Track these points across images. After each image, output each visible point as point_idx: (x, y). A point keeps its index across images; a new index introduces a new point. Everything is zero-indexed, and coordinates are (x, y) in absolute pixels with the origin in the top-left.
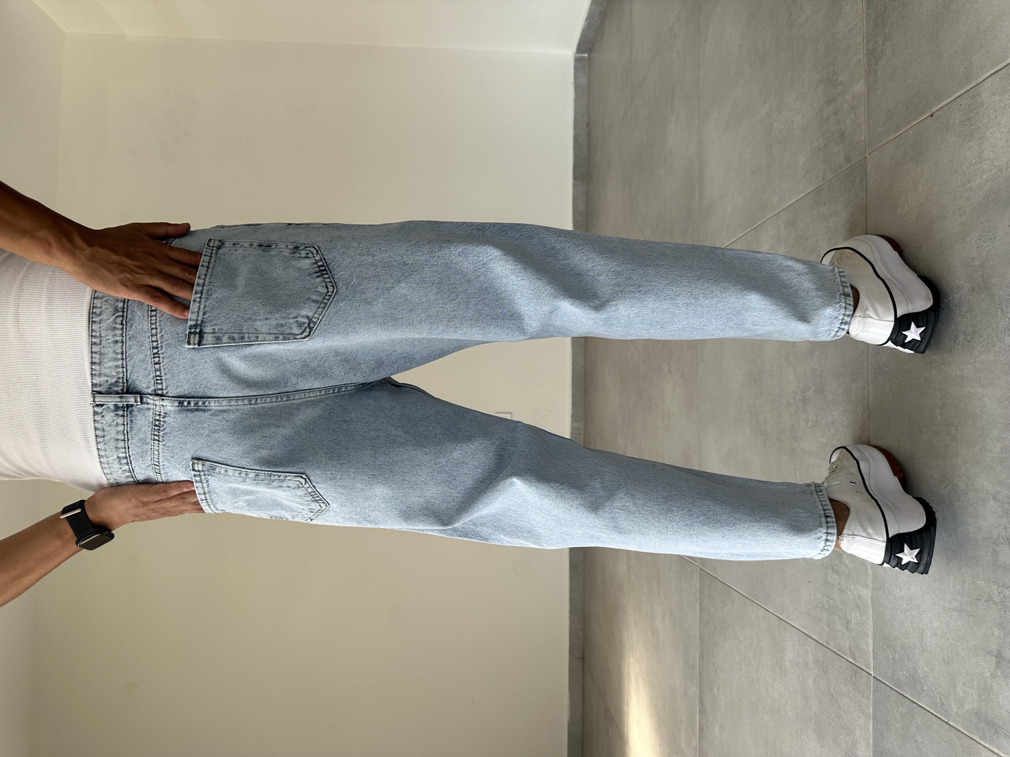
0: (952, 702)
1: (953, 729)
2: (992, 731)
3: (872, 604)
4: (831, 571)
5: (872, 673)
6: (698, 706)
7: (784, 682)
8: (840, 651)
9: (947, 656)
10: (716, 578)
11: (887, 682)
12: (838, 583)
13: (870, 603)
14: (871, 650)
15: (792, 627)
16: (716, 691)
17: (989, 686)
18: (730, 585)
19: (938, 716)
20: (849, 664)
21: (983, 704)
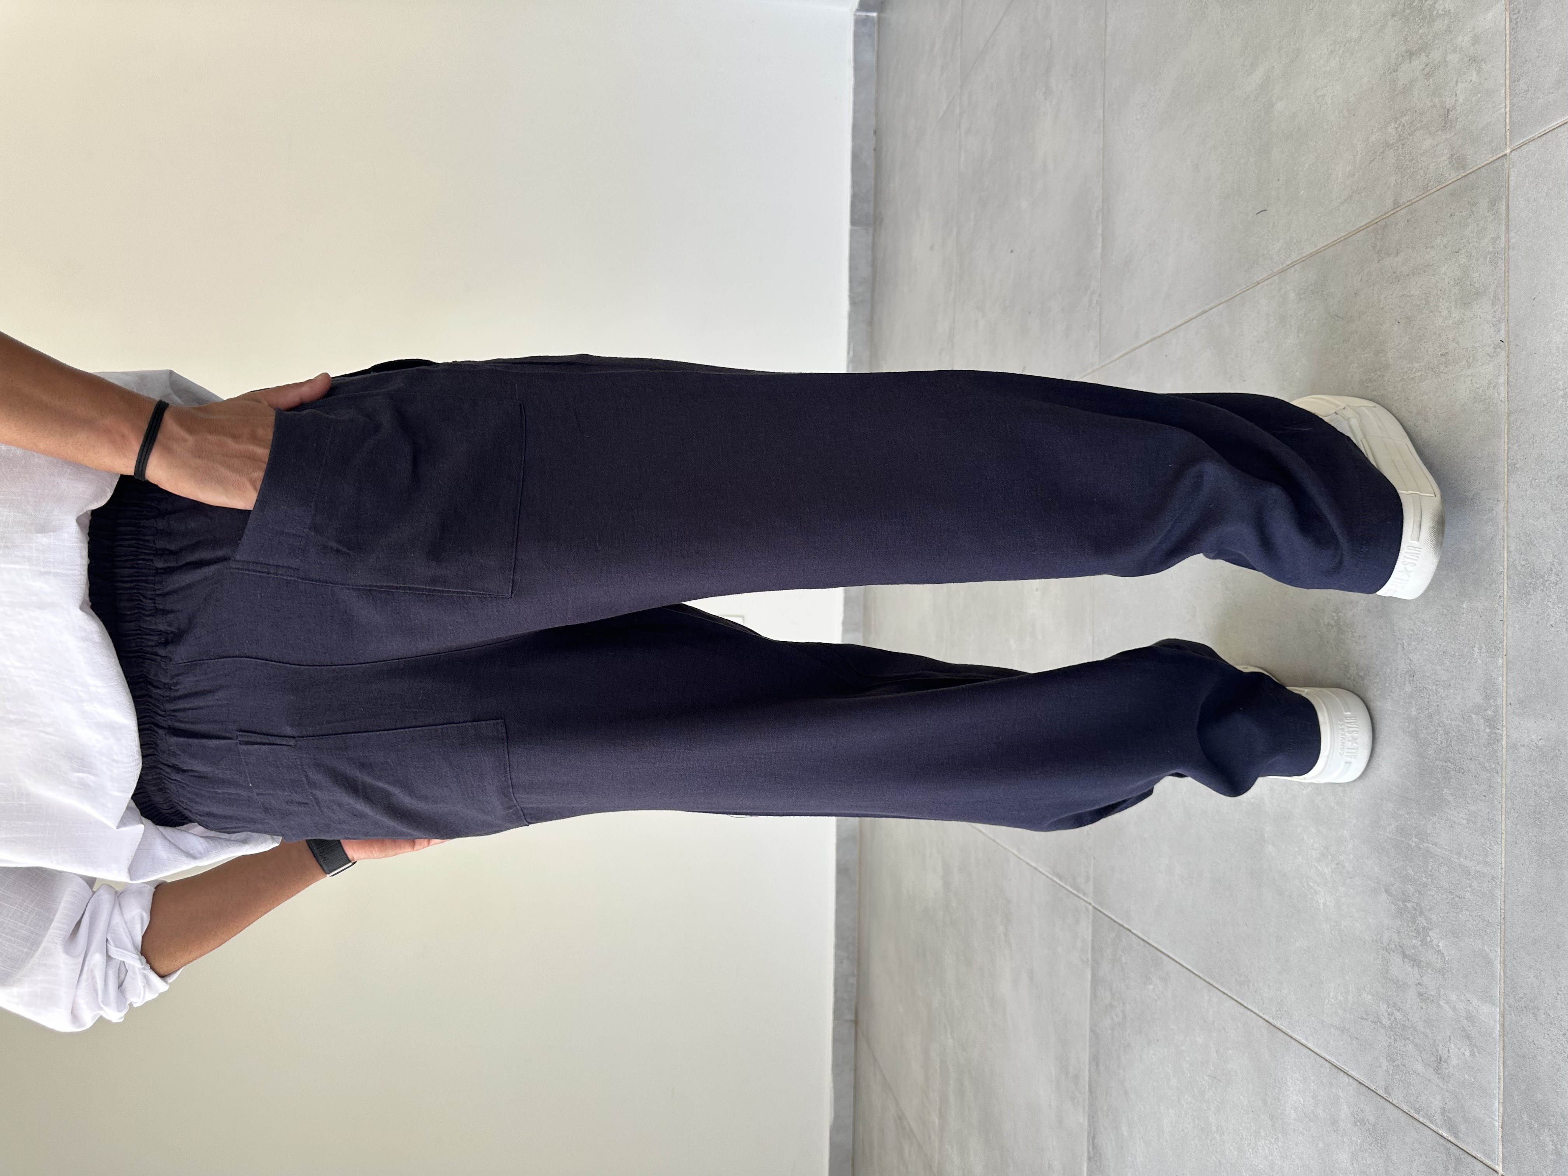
3: (1504, 1034)
4: (1401, 957)
5: (1500, 1169)
6: (1085, 1148)
7: (1280, 1144)
8: (1418, 1111)
10: (1130, 931)
12: (1417, 982)
13: (1497, 1033)
14: (1497, 1124)
15: (1303, 1047)
16: (1124, 1130)
18: (1161, 948)
20: (1442, 1141)
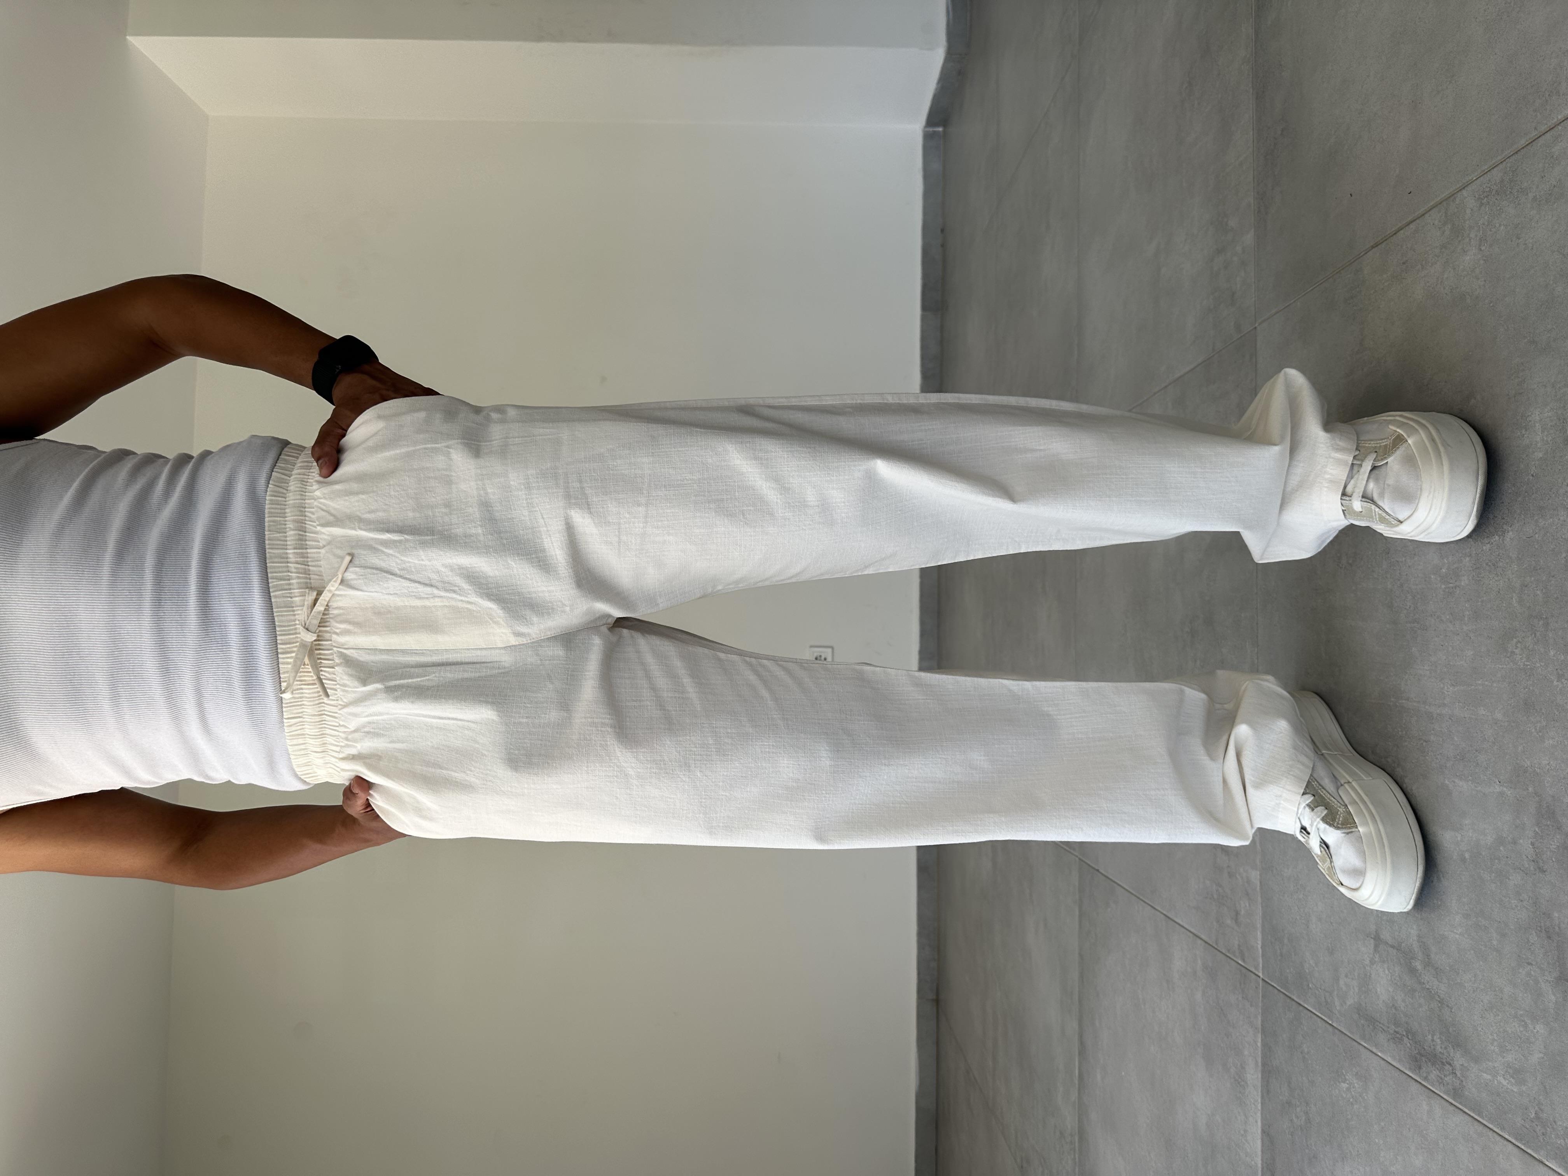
0: (1336, 999)
1: (1336, 1031)
2: (1371, 1027)
3: (1261, 888)
5: (1260, 975)
6: (1077, 1045)
7: (1171, 999)
8: (1229, 951)
9: (1331, 944)
10: (1099, 871)
11: (1275, 983)
13: (1258, 888)
14: (1259, 946)
15: (1182, 928)
16: (1097, 1023)
17: (1369, 974)
18: (1113, 879)
19: (1323, 1017)
20: (1239, 966)
21: (1363, 997)
